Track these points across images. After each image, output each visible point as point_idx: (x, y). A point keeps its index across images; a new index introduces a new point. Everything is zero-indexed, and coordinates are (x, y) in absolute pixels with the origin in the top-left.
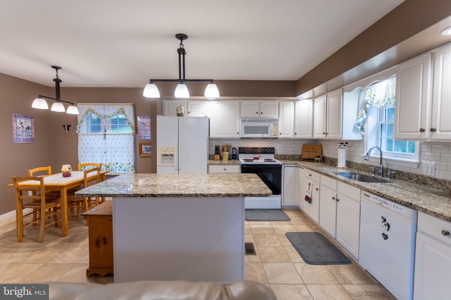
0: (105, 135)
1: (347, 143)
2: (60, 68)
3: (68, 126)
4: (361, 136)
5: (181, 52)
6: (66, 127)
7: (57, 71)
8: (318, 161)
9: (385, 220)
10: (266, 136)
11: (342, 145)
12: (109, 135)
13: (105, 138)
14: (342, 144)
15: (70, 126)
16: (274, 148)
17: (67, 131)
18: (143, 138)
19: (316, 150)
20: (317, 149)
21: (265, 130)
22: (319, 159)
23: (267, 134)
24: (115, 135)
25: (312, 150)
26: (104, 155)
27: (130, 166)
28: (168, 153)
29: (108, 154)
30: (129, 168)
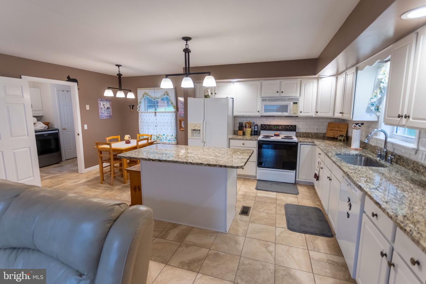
0: (155, 112)
1: (362, 124)
2: (121, 66)
3: (132, 106)
4: (376, 117)
5: (187, 51)
6: (131, 106)
7: (119, 68)
8: (340, 140)
9: (349, 200)
10: (285, 114)
11: (357, 126)
12: (158, 112)
13: (155, 115)
14: (357, 124)
15: (134, 106)
16: (295, 126)
17: (132, 110)
18: (182, 115)
19: (341, 129)
20: (343, 128)
21: (285, 108)
22: (342, 139)
23: (287, 112)
24: (162, 113)
25: (337, 129)
26: (155, 128)
27: (173, 137)
28: (196, 128)
29: (158, 127)
30: (172, 138)
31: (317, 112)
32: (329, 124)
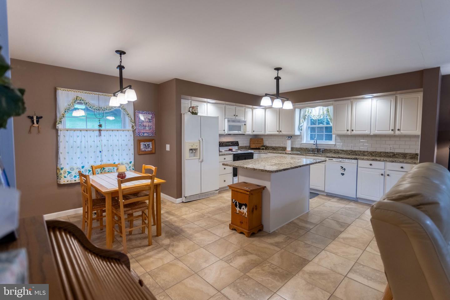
0: (100, 130)
1: (291, 137)
2: (124, 53)
3: (37, 118)
4: (299, 132)
6: (35, 118)
7: (121, 57)
8: (263, 149)
10: (240, 132)
12: (104, 130)
13: (100, 135)
14: (289, 137)
15: (41, 117)
16: (238, 142)
17: (36, 125)
18: (141, 134)
19: (260, 142)
20: (261, 142)
21: (239, 128)
22: (264, 148)
23: (240, 131)
24: (118, 131)
25: (257, 142)
27: (131, 165)
28: (194, 147)
30: (130, 167)
31: (254, 131)
32: (251, 139)
